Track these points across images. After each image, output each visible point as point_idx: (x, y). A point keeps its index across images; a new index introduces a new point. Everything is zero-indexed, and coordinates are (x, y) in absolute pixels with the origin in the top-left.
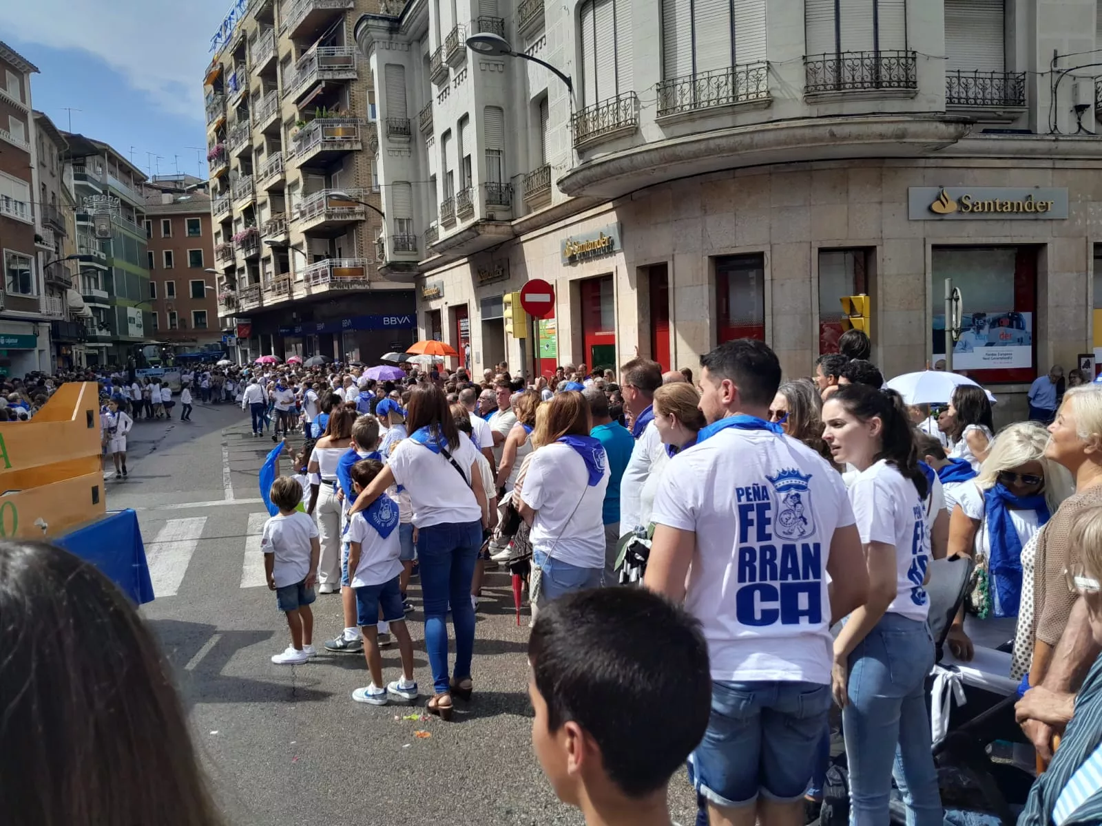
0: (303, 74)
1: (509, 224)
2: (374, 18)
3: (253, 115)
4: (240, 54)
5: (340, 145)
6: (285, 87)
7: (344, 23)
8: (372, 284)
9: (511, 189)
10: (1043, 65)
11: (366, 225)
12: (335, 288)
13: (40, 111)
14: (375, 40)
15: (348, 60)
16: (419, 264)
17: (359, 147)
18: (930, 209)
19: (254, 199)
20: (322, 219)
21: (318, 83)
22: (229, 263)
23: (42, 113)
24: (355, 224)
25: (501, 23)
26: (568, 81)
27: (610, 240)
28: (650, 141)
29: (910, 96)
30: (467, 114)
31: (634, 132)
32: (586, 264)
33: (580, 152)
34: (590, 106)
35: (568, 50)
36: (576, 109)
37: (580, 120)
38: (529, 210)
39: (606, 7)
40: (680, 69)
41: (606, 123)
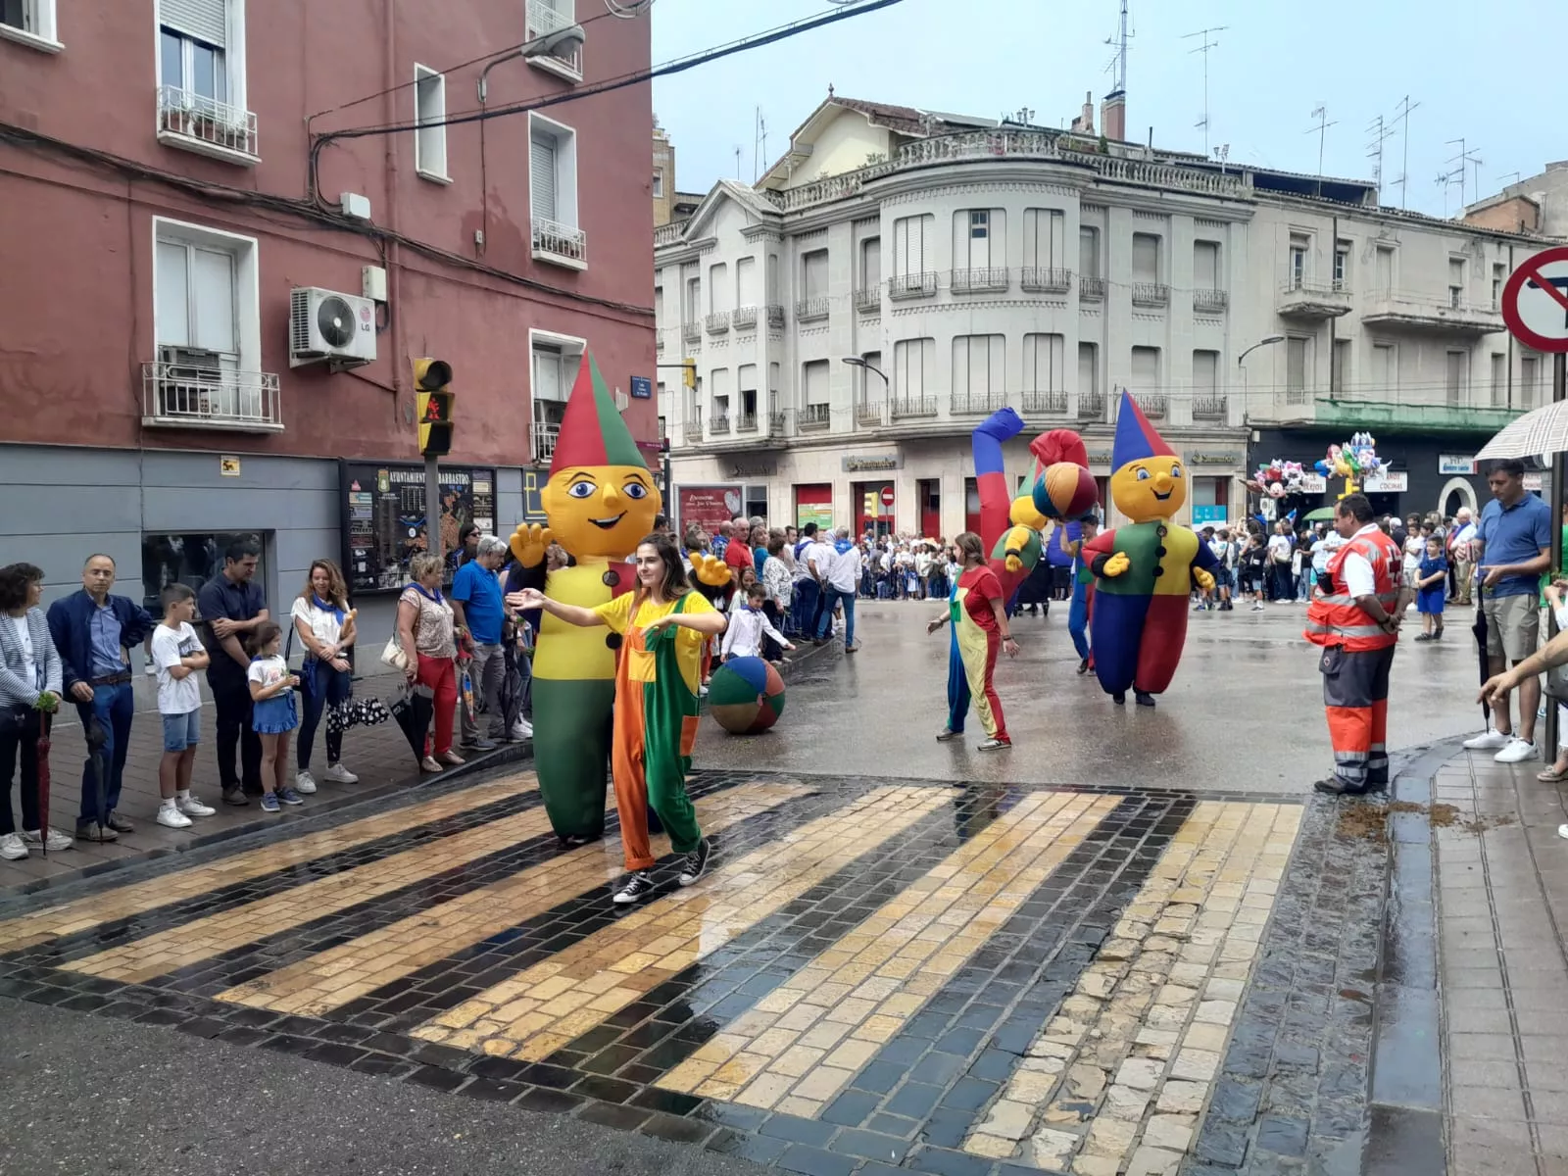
1: (786, 440)
9: (783, 418)
10: (1110, 391)
25: (781, 310)
26: (886, 380)
27: (894, 463)
28: (945, 421)
29: (1065, 412)
30: (754, 365)
31: (935, 415)
32: (866, 473)
33: (895, 419)
34: (901, 396)
35: (886, 364)
36: (891, 396)
37: (895, 402)
38: (800, 432)
39: (916, 348)
40: (961, 389)
41: (915, 408)
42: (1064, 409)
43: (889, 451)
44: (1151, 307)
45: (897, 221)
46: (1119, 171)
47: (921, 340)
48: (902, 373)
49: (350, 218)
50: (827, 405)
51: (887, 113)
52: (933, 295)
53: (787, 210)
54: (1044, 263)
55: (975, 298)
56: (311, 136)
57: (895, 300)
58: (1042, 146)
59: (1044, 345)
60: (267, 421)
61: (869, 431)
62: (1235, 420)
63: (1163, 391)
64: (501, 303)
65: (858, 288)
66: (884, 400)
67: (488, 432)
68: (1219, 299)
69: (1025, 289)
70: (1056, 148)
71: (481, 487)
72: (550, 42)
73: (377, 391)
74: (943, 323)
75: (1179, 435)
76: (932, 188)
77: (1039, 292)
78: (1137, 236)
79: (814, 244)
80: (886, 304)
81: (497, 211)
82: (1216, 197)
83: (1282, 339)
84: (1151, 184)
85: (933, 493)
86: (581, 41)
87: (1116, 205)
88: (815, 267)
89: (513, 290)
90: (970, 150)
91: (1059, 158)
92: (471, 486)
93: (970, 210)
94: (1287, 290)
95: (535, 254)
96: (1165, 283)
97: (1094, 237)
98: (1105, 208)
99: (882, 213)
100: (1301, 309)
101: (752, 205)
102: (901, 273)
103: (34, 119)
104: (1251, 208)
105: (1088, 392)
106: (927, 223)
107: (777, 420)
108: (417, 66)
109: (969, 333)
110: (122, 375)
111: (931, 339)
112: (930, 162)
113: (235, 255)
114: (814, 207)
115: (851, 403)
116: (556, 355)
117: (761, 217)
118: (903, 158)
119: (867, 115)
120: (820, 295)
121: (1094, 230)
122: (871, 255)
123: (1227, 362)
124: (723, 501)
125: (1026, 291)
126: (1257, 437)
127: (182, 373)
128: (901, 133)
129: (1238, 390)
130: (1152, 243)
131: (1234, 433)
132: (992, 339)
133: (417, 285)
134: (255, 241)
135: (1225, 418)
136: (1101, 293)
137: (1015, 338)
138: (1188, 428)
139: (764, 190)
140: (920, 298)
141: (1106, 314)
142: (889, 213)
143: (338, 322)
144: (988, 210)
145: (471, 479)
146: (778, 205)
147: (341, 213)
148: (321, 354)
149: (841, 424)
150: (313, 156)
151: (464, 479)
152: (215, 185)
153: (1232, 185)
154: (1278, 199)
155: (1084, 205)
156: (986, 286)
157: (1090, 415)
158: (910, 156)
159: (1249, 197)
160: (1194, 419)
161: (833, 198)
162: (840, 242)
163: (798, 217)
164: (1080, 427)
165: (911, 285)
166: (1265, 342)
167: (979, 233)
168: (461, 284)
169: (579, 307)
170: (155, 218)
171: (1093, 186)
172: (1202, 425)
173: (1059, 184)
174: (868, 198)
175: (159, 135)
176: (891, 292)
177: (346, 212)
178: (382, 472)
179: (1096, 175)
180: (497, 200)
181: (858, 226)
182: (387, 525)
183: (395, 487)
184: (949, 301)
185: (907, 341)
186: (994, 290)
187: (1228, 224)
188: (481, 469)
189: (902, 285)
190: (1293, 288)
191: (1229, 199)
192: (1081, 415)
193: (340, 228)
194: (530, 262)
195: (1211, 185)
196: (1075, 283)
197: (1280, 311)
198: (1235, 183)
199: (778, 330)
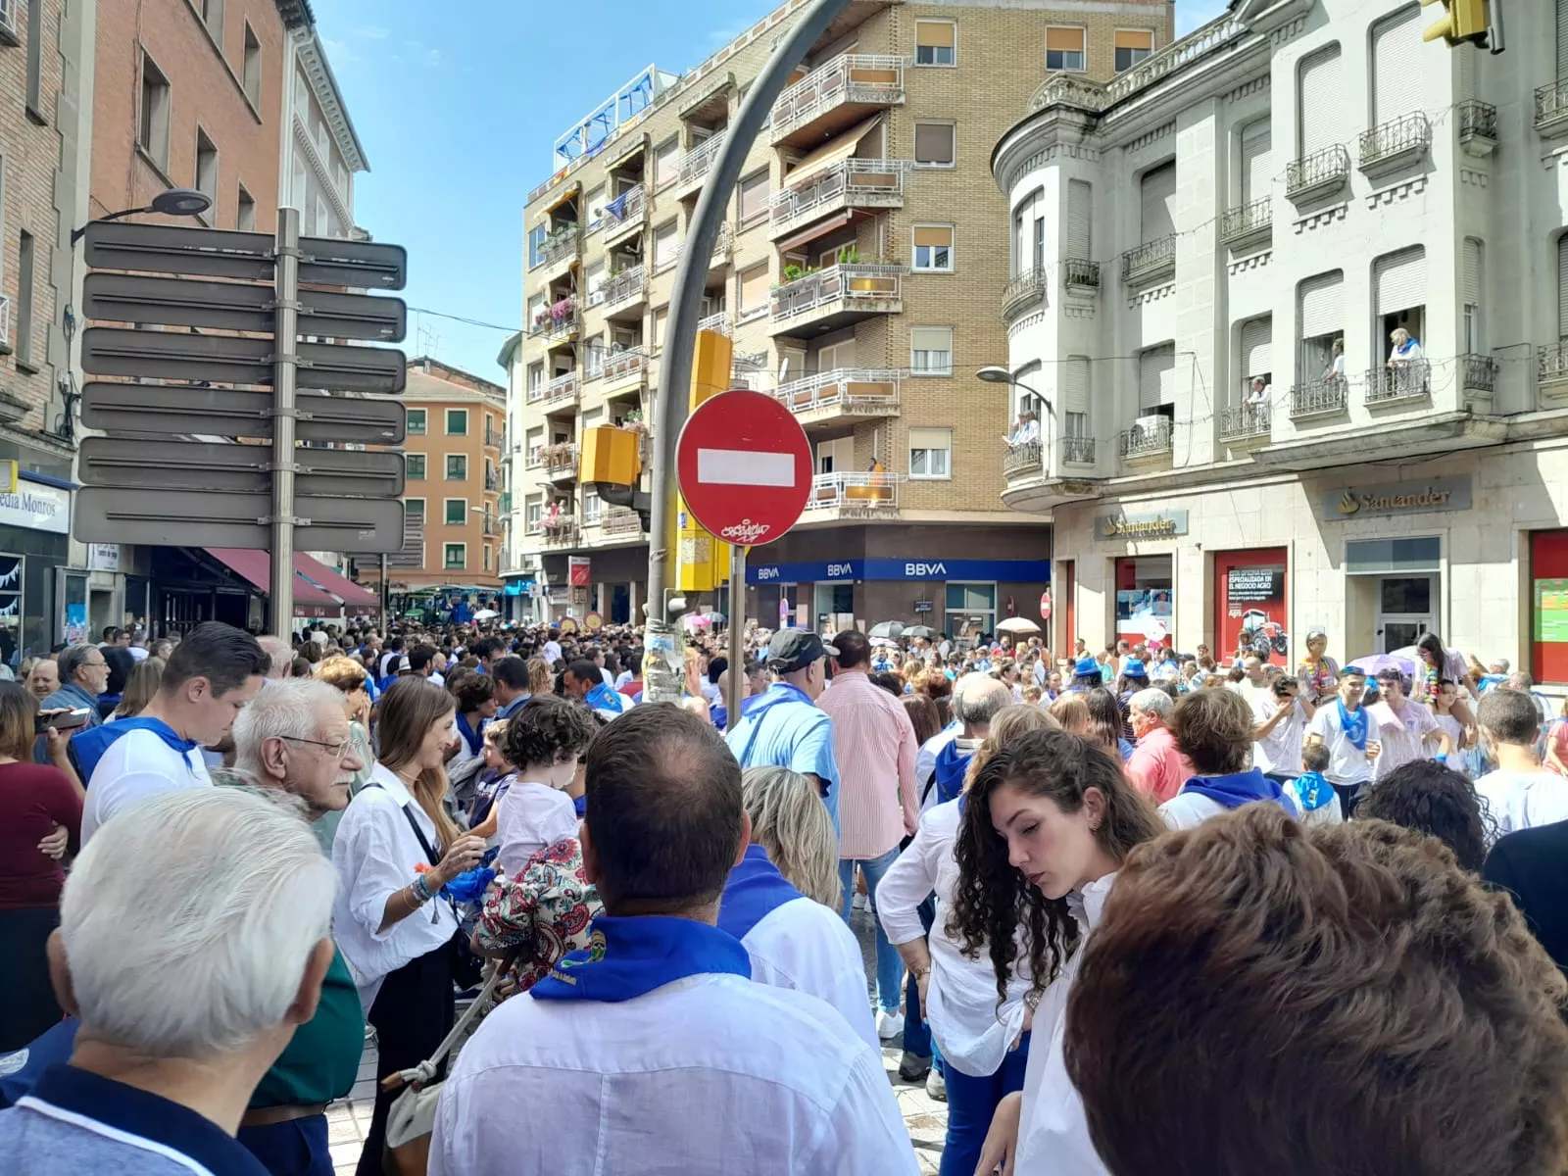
0: (802, 200)
1: (1506, 420)
2: (1068, 109)
3: (653, 257)
4: (631, 171)
5: (871, 304)
6: (745, 218)
7: (884, 126)
8: (901, 511)
9: (1494, 367)
11: (897, 425)
12: (849, 516)
13: (364, 228)
14: (1059, 142)
15: (890, 179)
16: (1112, 482)
17: (897, 307)
19: (645, 382)
20: (834, 412)
21: (843, 210)
22: (567, 474)
23: (366, 232)
24: (883, 420)
25: (1495, 112)
107: (1483, 375)
199: (1486, 160)
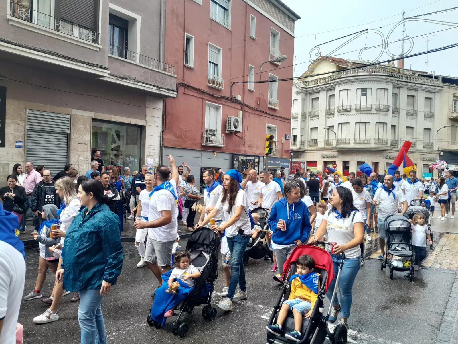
1: (305, 149)
9: (304, 143)
10: (400, 139)
18: (386, 158)
25: (305, 114)
26: (335, 133)
27: (336, 156)
28: (352, 145)
29: (387, 144)
30: (297, 128)
31: (350, 144)
32: (328, 159)
33: (337, 144)
34: (340, 138)
35: (335, 129)
36: (337, 138)
37: (338, 140)
38: (309, 147)
39: (344, 126)
40: (357, 137)
41: (343, 141)
42: (386, 144)
43: (335, 153)
44: (412, 116)
45: (340, 91)
46: (403, 78)
47: (346, 123)
48: (340, 132)
49: (237, 100)
50: (317, 140)
51: (336, 60)
52: (350, 111)
53: (308, 87)
54: (382, 103)
55: (362, 112)
56: (231, 82)
57: (339, 112)
58: (382, 71)
59: (381, 126)
60: (222, 145)
61: (329, 147)
62: (435, 148)
63: (415, 140)
64: (262, 118)
65: (328, 108)
66: (334, 139)
67: (258, 148)
68: (432, 114)
69: (376, 110)
70: (386, 72)
71: (257, 160)
72: (279, 59)
73: (239, 138)
74: (352, 119)
75: (419, 152)
76: (351, 82)
77: (380, 111)
78: (408, 96)
79: (315, 96)
80: (336, 113)
81: (262, 97)
82: (431, 86)
83: (450, 126)
84: (412, 82)
85: (347, 165)
86: (286, 58)
87: (402, 87)
88: (315, 103)
89: (264, 115)
90: (362, 72)
91: (387, 74)
92: (255, 160)
93: (362, 88)
94: (452, 112)
95: (269, 106)
96: (416, 109)
97: (396, 96)
98: (400, 88)
99: (336, 88)
100: (456, 118)
101: (299, 85)
102: (341, 105)
103: (189, 83)
104: (442, 89)
105: (393, 139)
106: (349, 91)
107: (302, 143)
108: (250, 65)
109: (360, 122)
110: (200, 135)
111: (349, 123)
112: (350, 75)
113: (217, 109)
114: (316, 86)
115: (324, 140)
116: (269, 129)
117: (301, 89)
118: (343, 74)
119: (331, 61)
120: (316, 110)
121: (396, 94)
122: (332, 100)
123: (434, 132)
124: (300, 165)
125: (377, 111)
126: (442, 154)
127: (210, 134)
128: (340, 66)
129: (436, 140)
130: (412, 98)
131: (435, 152)
132: (366, 124)
133: (247, 114)
134: (221, 106)
135: (433, 148)
136: (398, 112)
137: (373, 123)
138: (422, 150)
139: (302, 81)
140: (346, 112)
141: (399, 117)
142: (338, 88)
143: (236, 124)
144: (367, 88)
145: (255, 158)
146: (305, 86)
147: (235, 99)
148: (233, 131)
149: (321, 145)
150: (232, 87)
151: (253, 158)
152: (217, 95)
153: (436, 82)
154: (449, 86)
155: (394, 87)
156: (365, 109)
157: (394, 146)
158: (345, 73)
159: (441, 85)
160: (424, 148)
161: (321, 84)
162: (323, 96)
163: (311, 89)
164: (391, 149)
165: (344, 108)
166: (445, 127)
167: (364, 95)
168: (254, 114)
169: (276, 118)
170: (206, 102)
171: (396, 82)
172: (426, 150)
173: (387, 82)
174: (332, 84)
175: (208, 84)
176: (338, 110)
177: (236, 99)
178: (240, 156)
179: (398, 79)
180: (262, 95)
181: (328, 91)
182: (240, 168)
183: (242, 160)
184: (355, 113)
185: (342, 123)
186: (367, 110)
187: (435, 93)
188: (257, 156)
189: (341, 108)
190: (453, 112)
191: (435, 86)
192: (391, 145)
193: (235, 102)
194: (267, 108)
195: (430, 82)
196: (391, 109)
197: (450, 118)
198: (437, 81)
199: (304, 119)
